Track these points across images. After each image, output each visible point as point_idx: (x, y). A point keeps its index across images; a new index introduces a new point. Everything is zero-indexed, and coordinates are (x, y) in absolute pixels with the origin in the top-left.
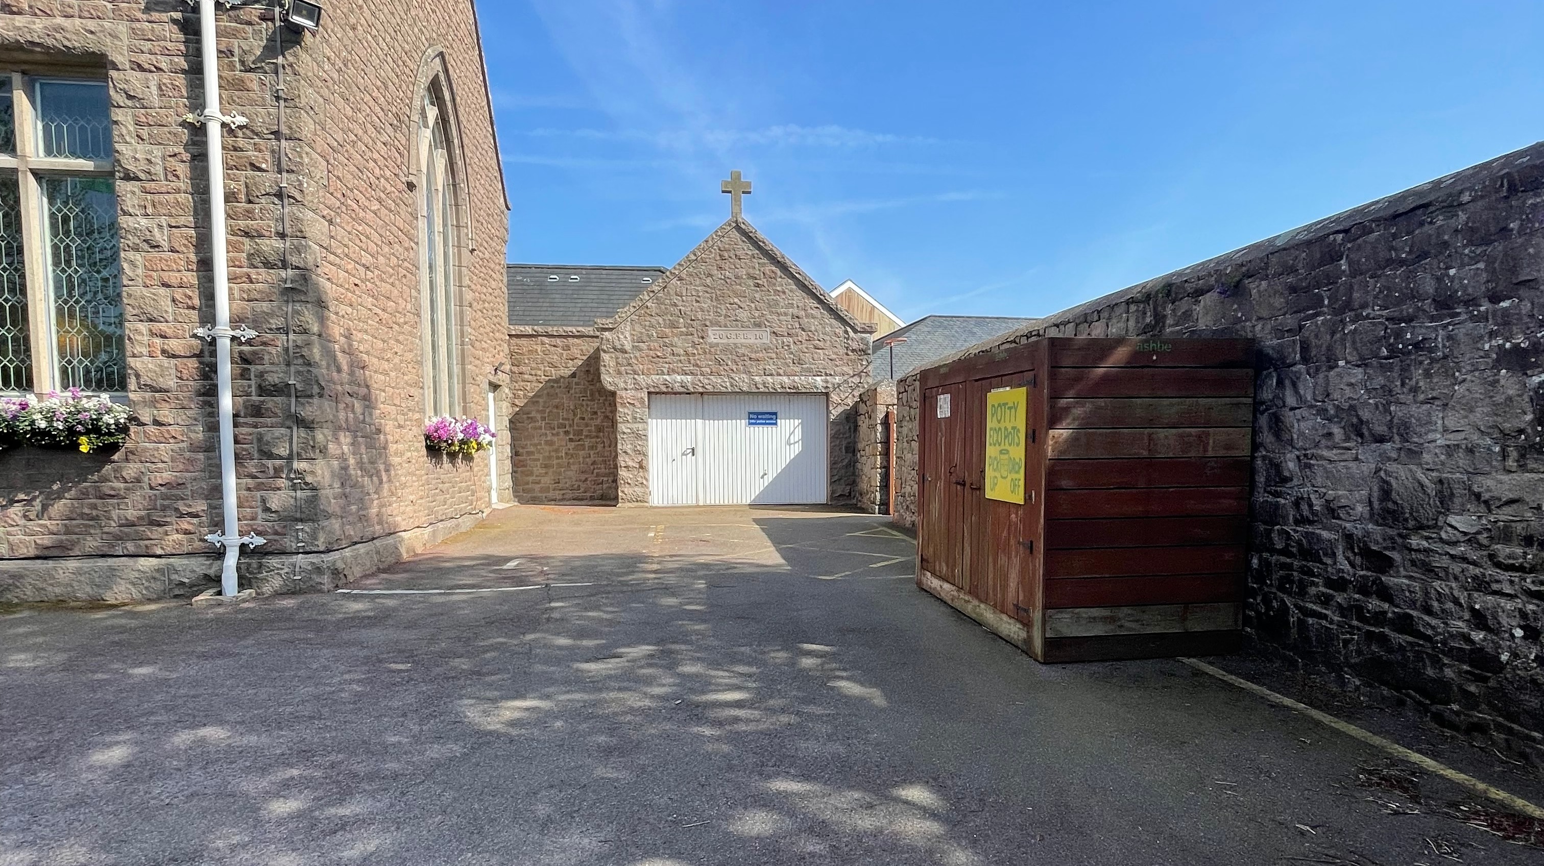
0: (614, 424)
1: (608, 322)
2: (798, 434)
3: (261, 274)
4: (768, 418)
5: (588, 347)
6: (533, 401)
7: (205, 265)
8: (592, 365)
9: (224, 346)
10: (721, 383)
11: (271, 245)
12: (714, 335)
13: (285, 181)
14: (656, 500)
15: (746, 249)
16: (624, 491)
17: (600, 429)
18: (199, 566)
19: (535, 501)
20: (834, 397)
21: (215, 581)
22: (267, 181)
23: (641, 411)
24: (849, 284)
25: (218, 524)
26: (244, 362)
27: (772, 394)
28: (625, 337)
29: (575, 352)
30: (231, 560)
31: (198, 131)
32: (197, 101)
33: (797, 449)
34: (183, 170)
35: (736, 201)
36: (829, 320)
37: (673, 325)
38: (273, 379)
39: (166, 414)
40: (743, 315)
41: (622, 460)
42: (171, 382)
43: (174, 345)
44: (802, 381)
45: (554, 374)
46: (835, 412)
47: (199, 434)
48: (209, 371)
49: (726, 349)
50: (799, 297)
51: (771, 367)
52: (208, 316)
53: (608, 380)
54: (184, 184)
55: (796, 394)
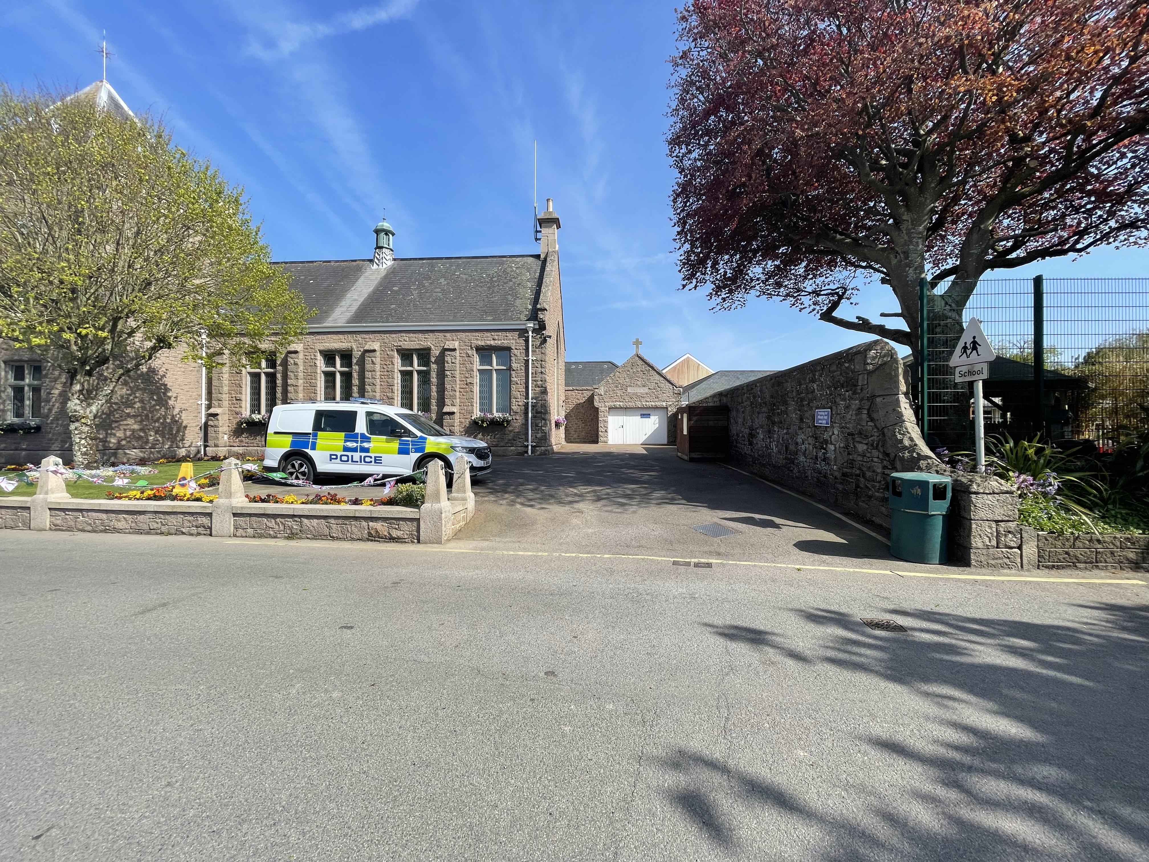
0: (597, 418)
1: (597, 386)
2: (657, 421)
3: (537, 389)
4: (648, 416)
5: (589, 393)
6: (572, 410)
7: (527, 388)
8: (591, 400)
9: (530, 404)
10: (631, 404)
11: (540, 383)
12: (629, 390)
13: (543, 370)
14: (610, 442)
15: (640, 362)
16: (601, 439)
17: (592, 419)
18: (523, 449)
19: (571, 442)
20: (669, 409)
21: (527, 452)
22: (539, 370)
23: (606, 414)
24: (688, 355)
25: (527, 441)
26: (533, 406)
27: (649, 408)
28: (602, 391)
29: (585, 395)
30: (530, 447)
31: (527, 361)
32: (527, 355)
33: (657, 425)
34: (523, 368)
35: (637, 347)
36: (667, 384)
37: (617, 387)
38: (539, 410)
39: (518, 418)
40: (639, 383)
41: (600, 429)
42: (519, 411)
43: (520, 404)
44: (658, 404)
45: (578, 402)
46: (670, 414)
47: (524, 422)
48: (527, 409)
49: (633, 394)
50: (657, 377)
51: (648, 400)
52: (527, 397)
53: (596, 404)
54: (523, 371)
55: (656, 408)
